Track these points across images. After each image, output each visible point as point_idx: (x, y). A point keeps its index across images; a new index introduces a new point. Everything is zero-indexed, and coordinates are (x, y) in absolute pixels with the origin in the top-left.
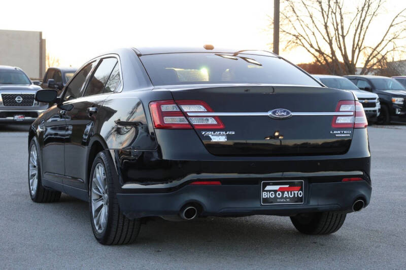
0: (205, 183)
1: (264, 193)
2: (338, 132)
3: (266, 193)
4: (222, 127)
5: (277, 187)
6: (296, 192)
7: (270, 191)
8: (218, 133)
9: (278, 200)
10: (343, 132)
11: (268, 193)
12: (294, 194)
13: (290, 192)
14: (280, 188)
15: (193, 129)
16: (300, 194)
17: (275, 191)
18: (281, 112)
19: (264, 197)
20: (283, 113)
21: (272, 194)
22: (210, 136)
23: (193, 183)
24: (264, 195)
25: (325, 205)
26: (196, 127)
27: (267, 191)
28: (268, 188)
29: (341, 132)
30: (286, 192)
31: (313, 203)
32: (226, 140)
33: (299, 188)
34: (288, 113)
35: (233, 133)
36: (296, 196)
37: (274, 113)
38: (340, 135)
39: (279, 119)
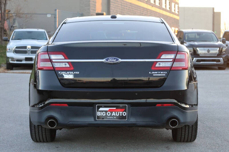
0: (58, 105)
1: (98, 112)
2: (156, 73)
3: (100, 112)
4: (72, 69)
5: (107, 109)
6: (121, 113)
7: (102, 111)
8: (69, 73)
9: (108, 117)
10: (160, 73)
11: (101, 112)
12: (120, 113)
13: (116, 113)
14: (110, 109)
15: (54, 70)
16: (124, 114)
17: (106, 111)
18: (112, 59)
19: (98, 115)
20: (113, 60)
21: (104, 113)
22: (64, 74)
23: (51, 105)
24: (98, 114)
25: (143, 122)
26: (56, 69)
27: (100, 111)
28: (101, 109)
29: (158, 73)
30: (114, 113)
31: (133, 120)
32: (73, 77)
33: (124, 110)
34: (117, 60)
35: (78, 73)
36: (121, 115)
37: (107, 60)
38: (157, 75)
39: (111, 64)
